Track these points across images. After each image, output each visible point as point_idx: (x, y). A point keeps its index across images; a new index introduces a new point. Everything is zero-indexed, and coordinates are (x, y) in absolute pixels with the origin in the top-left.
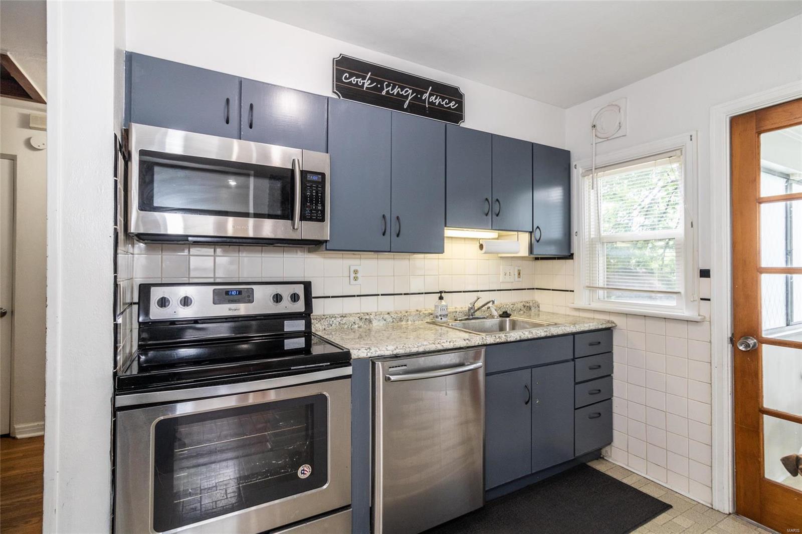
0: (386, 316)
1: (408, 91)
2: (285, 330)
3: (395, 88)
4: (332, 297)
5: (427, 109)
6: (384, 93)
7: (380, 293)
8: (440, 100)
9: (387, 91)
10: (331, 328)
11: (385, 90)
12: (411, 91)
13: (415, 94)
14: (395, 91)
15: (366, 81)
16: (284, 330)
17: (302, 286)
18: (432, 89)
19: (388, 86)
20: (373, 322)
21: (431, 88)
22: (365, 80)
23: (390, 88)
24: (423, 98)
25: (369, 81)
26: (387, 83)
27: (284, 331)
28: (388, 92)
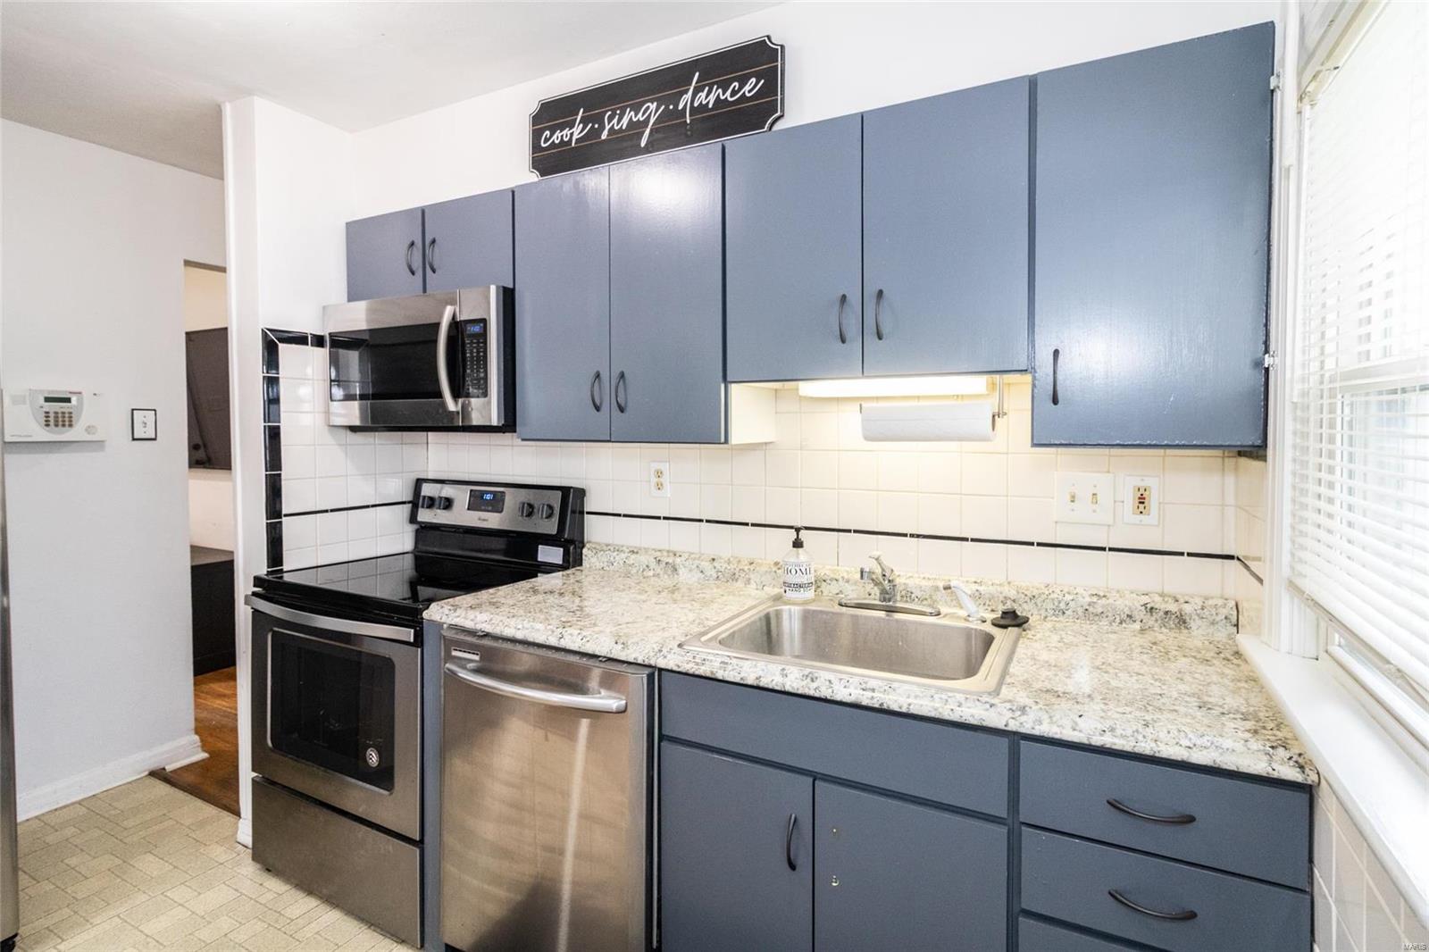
0: (706, 565)
1: (648, 107)
2: (539, 559)
3: (625, 114)
4: (625, 516)
5: (688, 127)
6: (604, 136)
7: (704, 518)
8: (720, 90)
9: (610, 130)
10: (612, 568)
11: (607, 127)
12: (655, 104)
13: (663, 107)
14: (625, 121)
15: (574, 129)
16: (537, 557)
17: (559, 493)
18: (699, 76)
19: (611, 118)
20: (680, 572)
21: (697, 74)
22: (574, 126)
23: (615, 121)
24: (680, 107)
25: (581, 125)
26: (610, 113)
27: (536, 560)
28: (612, 130)
